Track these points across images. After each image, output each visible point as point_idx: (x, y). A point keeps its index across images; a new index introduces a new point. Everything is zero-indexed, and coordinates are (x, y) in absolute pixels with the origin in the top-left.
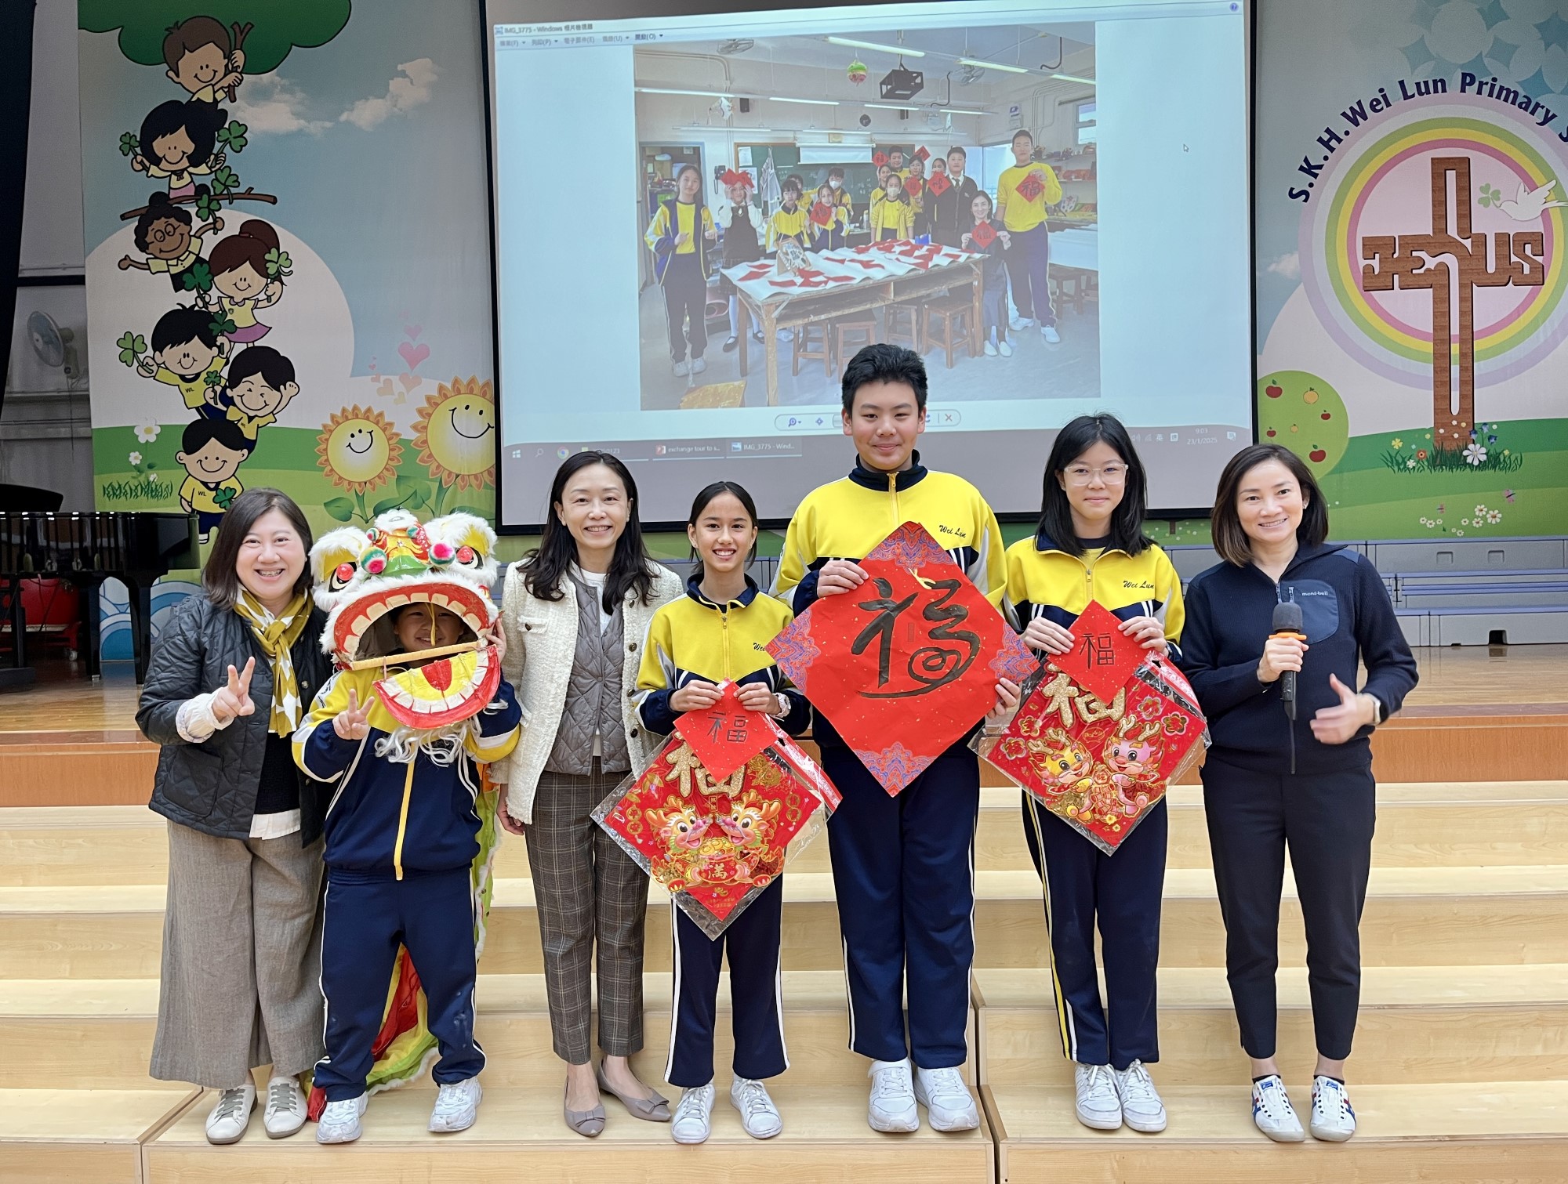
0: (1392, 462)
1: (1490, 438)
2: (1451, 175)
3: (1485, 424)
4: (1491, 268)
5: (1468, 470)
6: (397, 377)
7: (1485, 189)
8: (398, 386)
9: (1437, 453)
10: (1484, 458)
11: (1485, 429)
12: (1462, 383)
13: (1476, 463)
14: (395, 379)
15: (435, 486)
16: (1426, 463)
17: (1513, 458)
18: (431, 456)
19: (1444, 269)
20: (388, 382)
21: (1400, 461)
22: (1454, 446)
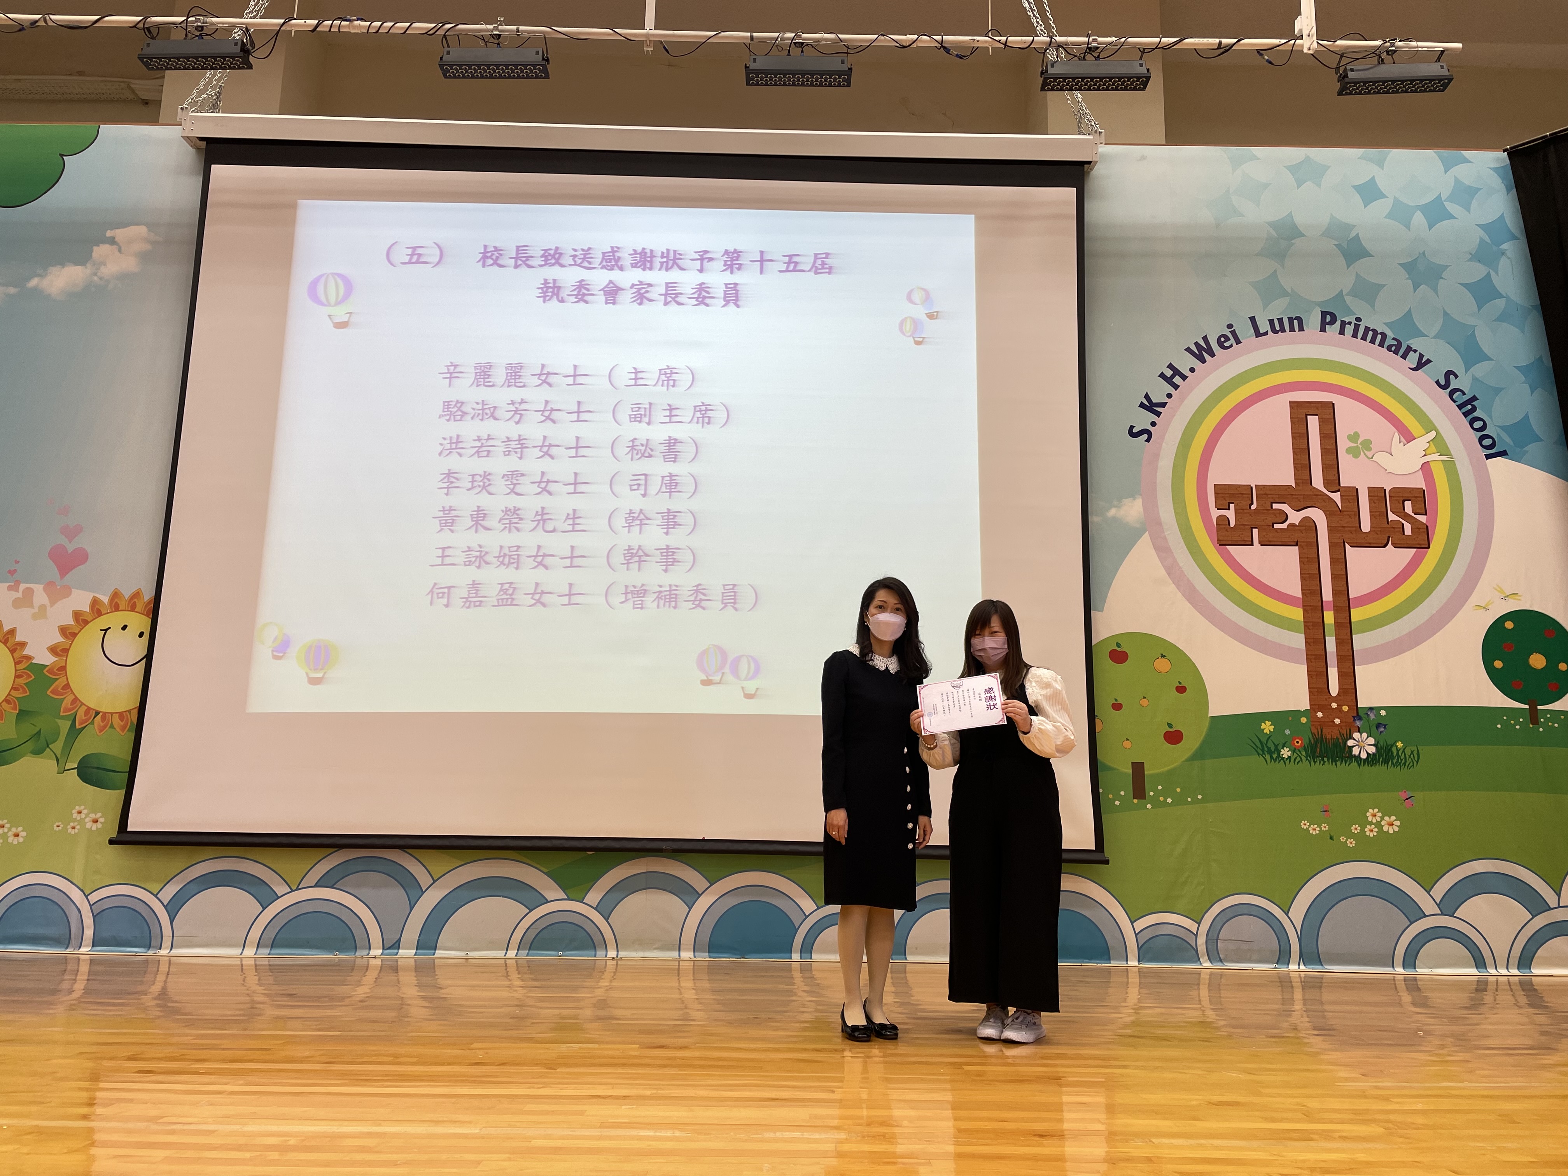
0: (1263, 750)
1: (1378, 726)
2: (1313, 422)
3: (1371, 709)
4: (1366, 525)
5: (1354, 764)
6: (42, 586)
7: (1354, 437)
8: (40, 596)
9: (1316, 742)
10: (1372, 750)
11: (1372, 716)
12: (1341, 659)
13: (1364, 756)
14: (38, 589)
15: (65, 726)
16: (1304, 753)
17: (1408, 752)
18: (67, 686)
19: (1309, 526)
20: (29, 592)
21: (1273, 749)
22: (1336, 733)
